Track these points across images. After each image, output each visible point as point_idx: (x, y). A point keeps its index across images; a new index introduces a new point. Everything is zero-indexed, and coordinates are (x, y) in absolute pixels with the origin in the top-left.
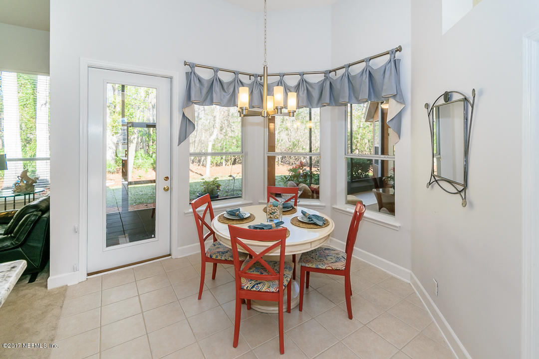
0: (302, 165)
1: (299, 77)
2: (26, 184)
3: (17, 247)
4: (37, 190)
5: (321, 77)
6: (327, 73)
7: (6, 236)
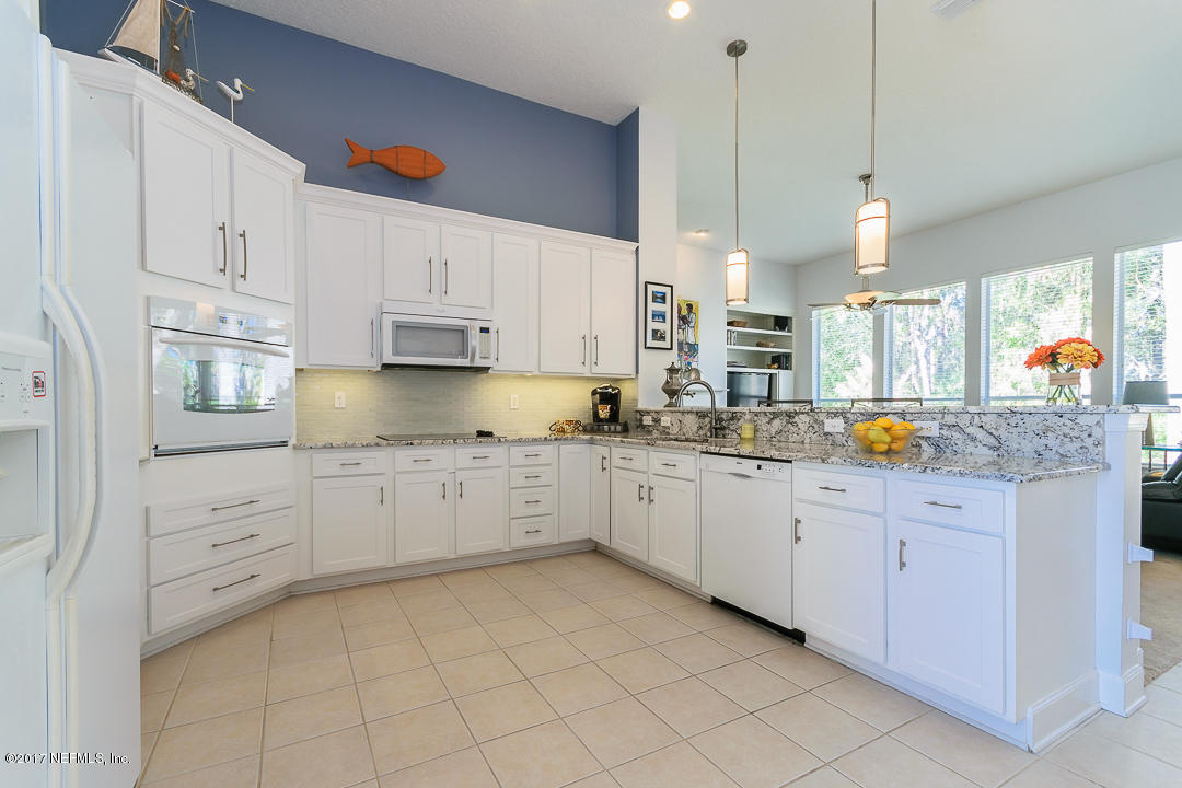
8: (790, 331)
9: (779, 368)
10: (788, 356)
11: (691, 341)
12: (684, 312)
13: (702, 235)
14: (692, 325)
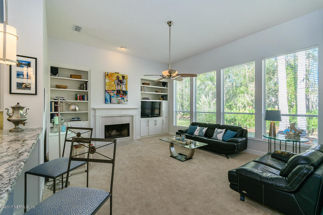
2: (294, 134)
3: (291, 193)
4: (302, 139)
7: (281, 177)
8: (167, 87)
9: (163, 100)
10: (166, 96)
11: (124, 89)
12: (121, 79)
13: (123, 49)
14: (124, 84)
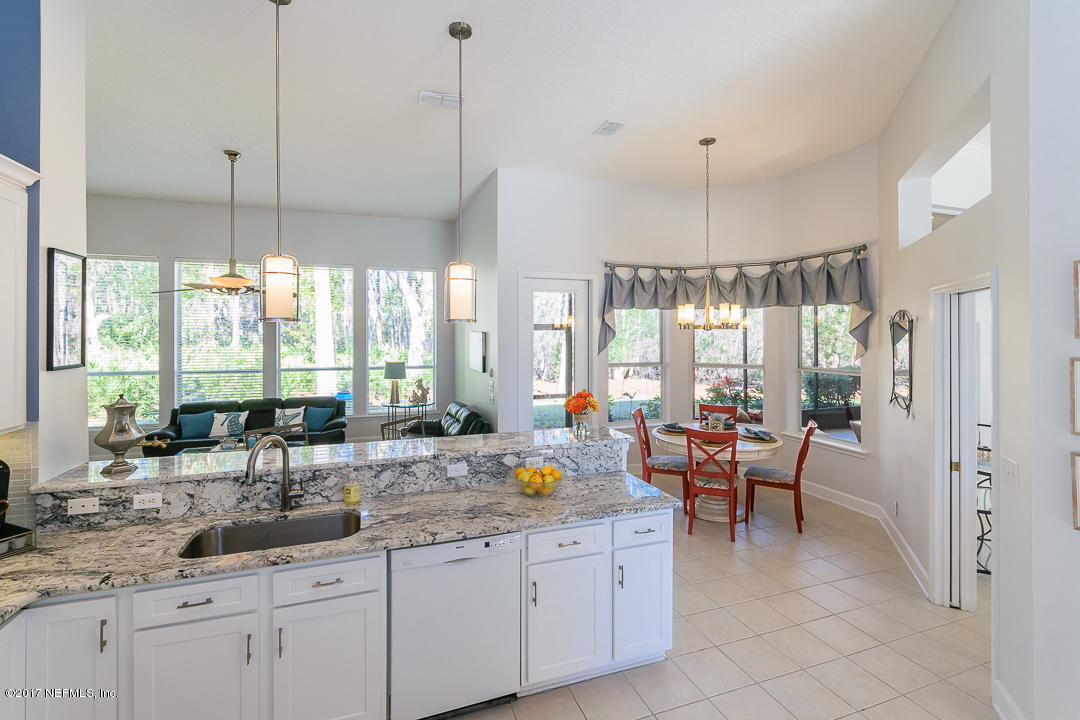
0: (729, 382)
1: (736, 270)
5: (766, 270)
6: (774, 264)
